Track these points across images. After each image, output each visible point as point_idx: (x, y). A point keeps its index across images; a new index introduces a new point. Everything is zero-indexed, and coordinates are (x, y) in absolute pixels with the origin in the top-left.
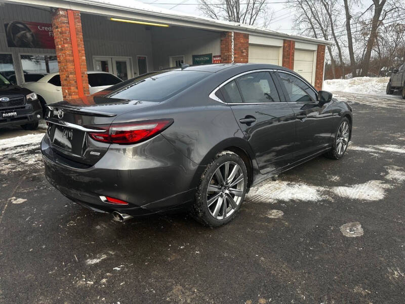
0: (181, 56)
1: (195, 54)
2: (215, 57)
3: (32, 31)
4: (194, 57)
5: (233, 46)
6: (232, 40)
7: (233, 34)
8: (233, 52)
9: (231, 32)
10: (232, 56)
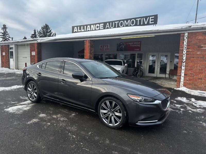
5: (185, 43)
6: (185, 38)
7: (186, 34)
8: (185, 47)
9: (184, 33)
10: (184, 50)
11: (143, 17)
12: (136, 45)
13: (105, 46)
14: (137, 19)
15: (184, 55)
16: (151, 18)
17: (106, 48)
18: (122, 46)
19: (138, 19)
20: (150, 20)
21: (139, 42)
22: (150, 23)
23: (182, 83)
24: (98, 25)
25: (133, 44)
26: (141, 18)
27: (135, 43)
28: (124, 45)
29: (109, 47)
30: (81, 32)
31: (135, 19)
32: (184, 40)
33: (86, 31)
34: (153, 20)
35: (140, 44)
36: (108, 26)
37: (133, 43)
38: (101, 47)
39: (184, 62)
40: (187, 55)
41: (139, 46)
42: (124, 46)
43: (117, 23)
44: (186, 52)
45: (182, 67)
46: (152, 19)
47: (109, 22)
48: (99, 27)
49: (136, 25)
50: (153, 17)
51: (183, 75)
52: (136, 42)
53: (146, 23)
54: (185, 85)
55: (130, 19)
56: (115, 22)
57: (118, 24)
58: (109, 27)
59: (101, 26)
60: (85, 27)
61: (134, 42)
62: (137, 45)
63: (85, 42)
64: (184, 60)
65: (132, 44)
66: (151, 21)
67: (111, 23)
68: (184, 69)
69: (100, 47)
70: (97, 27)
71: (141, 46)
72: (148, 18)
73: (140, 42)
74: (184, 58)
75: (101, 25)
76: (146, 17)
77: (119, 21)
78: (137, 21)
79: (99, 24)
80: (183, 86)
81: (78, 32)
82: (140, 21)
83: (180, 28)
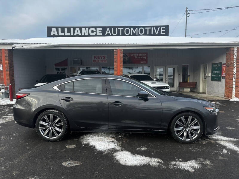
0: (206, 64)
1: (213, 63)
2: (224, 64)
3: (128, 56)
4: (213, 64)
5: (235, 57)
6: (235, 52)
7: (236, 49)
8: (235, 61)
9: (234, 48)
10: (235, 63)
11: (153, 27)
12: (141, 57)
13: (101, 57)
14: (146, 28)
15: (234, 68)
16: (161, 28)
17: (103, 59)
18: (125, 58)
19: (148, 28)
20: (161, 31)
21: (145, 53)
22: (161, 33)
23: (234, 94)
24: (94, 30)
25: (139, 56)
26: (151, 27)
27: (141, 55)
28: (127, 56)
29: (106, 59)
30: (65, 36)
31: (144, 27)
32: (234, 54)
33: (74, 36)
34: (164, 31)
35: (147, 56)
36: (108, 32)
37: (138, 54)
38: (95, 57)
39: (235, 75)
40: (237, 68)
41: (146, 58)
42: (128, 58)
43: (122, 29)
44: (236, 65)
45: (234, 79)
46: (163, 29)
47: (110, 28)
48: (95, 32)
49: (145, 34)
50: (164, 28)
51: (234, 86)
52: (142, 53)
53: (157, 34)
54: (236, 96)
55: (139, 27)
56: (119, 29)
57: (123, 31)
58: (110, 33)
59: (98, 32)
60: (72, 30)
61: (140, 53)
62: (143, 57)
63: (116, 52)
64: (234, 72)
65: (137, 56)
66: (163, 32)
67: (113, 29)
68: (235, 81)
69: (93, 58)
70: (93, 32)
71: (148, 58)
72: (159, 28)
73: (147, 54)
74: (235, 71)
75: (98, 29)
76: (157, 27)
77: (125, 27)
78: (146, 30)
79: (96, 28)
80: (234, 96)
81: (58, 36)
82: (150, 30)
83: (234, 43)
